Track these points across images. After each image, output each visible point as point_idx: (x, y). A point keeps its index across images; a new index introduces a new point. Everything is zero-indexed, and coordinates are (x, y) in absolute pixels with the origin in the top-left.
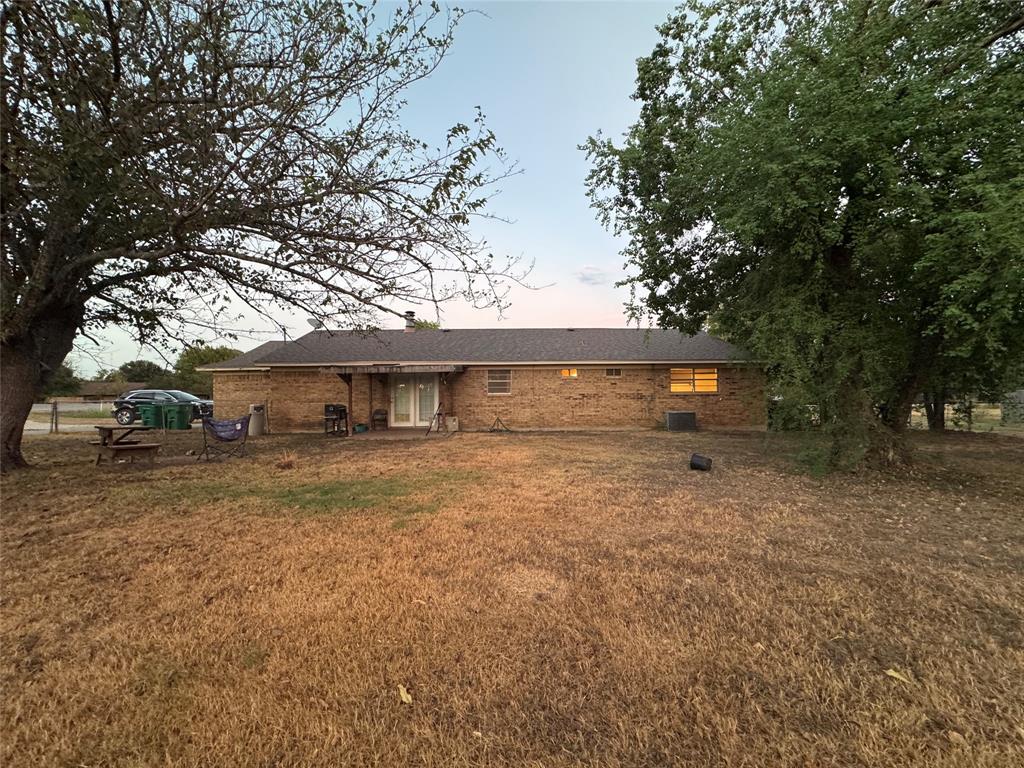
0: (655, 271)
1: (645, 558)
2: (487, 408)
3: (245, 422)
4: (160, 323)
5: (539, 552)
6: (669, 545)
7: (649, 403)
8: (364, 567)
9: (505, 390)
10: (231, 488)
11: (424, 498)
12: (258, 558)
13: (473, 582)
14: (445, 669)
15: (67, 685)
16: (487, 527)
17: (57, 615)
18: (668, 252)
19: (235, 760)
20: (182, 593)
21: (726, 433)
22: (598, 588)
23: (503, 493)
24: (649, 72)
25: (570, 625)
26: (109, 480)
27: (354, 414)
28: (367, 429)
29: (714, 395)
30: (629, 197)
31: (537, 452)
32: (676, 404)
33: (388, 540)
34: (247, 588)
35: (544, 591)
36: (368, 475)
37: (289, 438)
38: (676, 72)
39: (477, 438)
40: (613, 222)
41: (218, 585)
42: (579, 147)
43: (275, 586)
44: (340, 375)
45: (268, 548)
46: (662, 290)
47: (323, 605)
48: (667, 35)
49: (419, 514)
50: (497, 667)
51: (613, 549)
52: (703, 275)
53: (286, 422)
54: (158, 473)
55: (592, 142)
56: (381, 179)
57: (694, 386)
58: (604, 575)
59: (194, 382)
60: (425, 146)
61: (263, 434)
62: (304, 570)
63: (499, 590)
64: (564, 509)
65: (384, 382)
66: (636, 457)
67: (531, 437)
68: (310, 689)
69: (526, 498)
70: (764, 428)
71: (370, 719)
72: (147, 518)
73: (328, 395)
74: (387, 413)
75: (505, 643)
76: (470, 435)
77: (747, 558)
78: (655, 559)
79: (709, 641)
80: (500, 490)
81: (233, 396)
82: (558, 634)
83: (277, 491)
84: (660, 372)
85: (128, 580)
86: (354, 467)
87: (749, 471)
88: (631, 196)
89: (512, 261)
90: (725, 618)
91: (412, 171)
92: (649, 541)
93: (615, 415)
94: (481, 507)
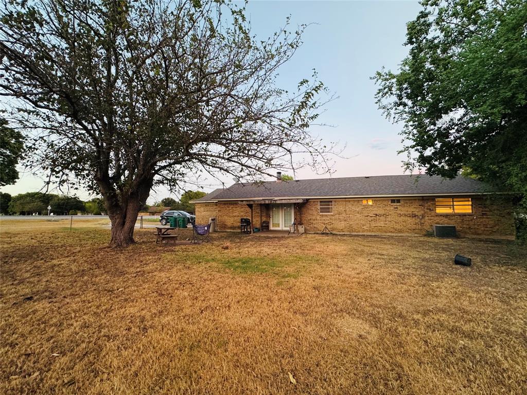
0: (423, 141)
1: (427, 321)
2: (320, 221)
3: (209, 226)
4: (177, 184)
5: (357, 309)
6: (444, 315)
7: (421, 219)
8: (265, 304)
9: (329, 212)
10: (205, 257)
11: (290, 270)
12: (219, 293)
13: (321, 322)
14: (311, 369)
15: (156, 341)
16: (326, 289)
17: (150, 309)
18: (432, 130)
19: (219, 392)
20: (191, 306)
21: (480, 240)
22: (397, 336)
23: (332, 270)
24: (415, 29)
25: (382, 358)
26: (161, 250)
27: (254, 223)
28: (259, 230)
29: (469, 215)
30: (403, 100)
31: (349, 247)
32: (440, 220)
33: (275, 291)
34: (216, 308)
35: (363, 333)
36: (262, 255)
37: (225, 233)
38: (433, 24)
39: (315, 237)
40: (393, 116)
41: (204, 305)
42: (371, 78)
43: (227, 308)
44: (248, 205)
45: (223, 289)
46: (429, 152)
47: (249, 322)
48: (427, 5)
49: (289, 278)
50: (340, 374)
51: (404, 313)
52: (458, 141)
53: (224, 226)
54: (177, 248)
55: (379, 74)
56: (267, 111)
57: (454, 209)
58: (400, 329)
59: (188, 207)
60: (287, 92)
61: (215, 231)
62: (238, 302)
63: (336, 328)
64: (370, 284)
65: (268, 208)
66: (414, 253)
67: (345, 238)
68: (247, 365)
69: (346, 275)
70: (513, 238)
71: (276, 387)
72: (175, 268)
73: (242, 214)
74: (268, 223)
75: (342, 360)
76: (311, 235)
77: (509, 333)
78: (435, 323)
79: (483, 387)
80: (331, 269)
81: (203, 213)
82: (374, 362)
83: (223, 260)
84: (428, 200)
85: (171, 297)
86: (255, 250)
87: (503, 269)
88: (405, 100)
89: (334, 144)
90: (495, 374)
91: (281, 105)
92: (430, 311)
93: (398, 227)
94: (321, 277)
